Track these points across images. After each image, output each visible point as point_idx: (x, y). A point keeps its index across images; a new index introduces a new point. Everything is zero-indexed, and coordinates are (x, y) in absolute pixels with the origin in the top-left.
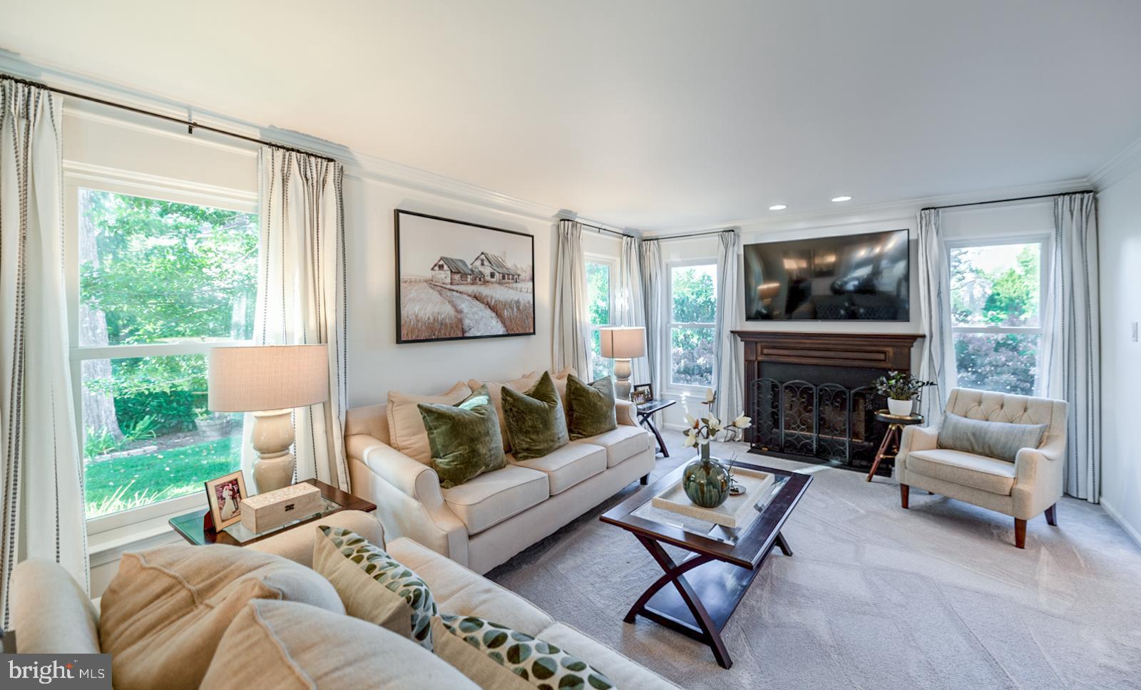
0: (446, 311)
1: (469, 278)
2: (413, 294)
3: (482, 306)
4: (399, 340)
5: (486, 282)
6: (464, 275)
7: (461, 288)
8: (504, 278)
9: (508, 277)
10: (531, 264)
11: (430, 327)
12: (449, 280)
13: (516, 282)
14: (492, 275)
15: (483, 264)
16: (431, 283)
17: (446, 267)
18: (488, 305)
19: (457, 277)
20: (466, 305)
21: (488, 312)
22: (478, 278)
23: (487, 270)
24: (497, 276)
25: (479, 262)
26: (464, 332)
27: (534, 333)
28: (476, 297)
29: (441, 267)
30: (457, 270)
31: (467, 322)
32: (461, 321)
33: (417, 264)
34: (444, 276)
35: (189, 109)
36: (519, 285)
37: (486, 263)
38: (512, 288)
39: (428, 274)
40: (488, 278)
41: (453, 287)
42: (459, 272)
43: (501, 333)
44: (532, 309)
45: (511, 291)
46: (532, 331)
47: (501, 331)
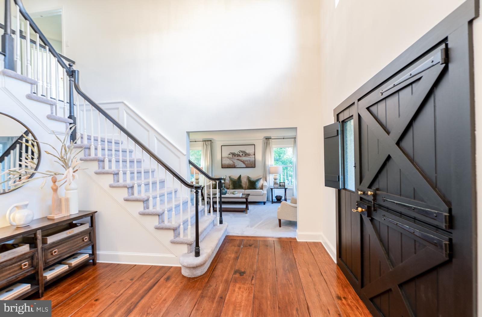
0: (231, 163)
1: (236, 156)
2: (224, 160)
3: (240, 161)
4: (222, 168)
5: (241, 156)
6: (235, 155)
7: (234, 158)
8: (245, 155)
9: (246, 154)
10: (254, 151)
11: (228, 165)
12: (231, 157)
13: (249, 156)
14: (242, 155)
15: (240, 153)
16: (228, 158)
17: (231, 154)
18: (241, 161)
19: (234, 156)
20: (235, 161)
21: (241, 163)
22: (239, 155)
23: (241, 154)
24: (244, 155)
25: (239, 153)
26: (235, 166)
27: (255, 167)
28: (238, 160)
29: (230, 154)
30: (234, 154)
31: (236, 165)
32: (234, 164)
33: (225, 154)
34: (231, 156)
35: (195, 139)
36: (250, 156)
37: (241, 152)
38: (248, 157)
39: (227, 156)
40: (241, 155)
41: (233, 158)
42: (234, 155)
43: (245, 167)
44: (254, 162)
45: (248, 158)
46: (254, 166)
47: (245, 166)
